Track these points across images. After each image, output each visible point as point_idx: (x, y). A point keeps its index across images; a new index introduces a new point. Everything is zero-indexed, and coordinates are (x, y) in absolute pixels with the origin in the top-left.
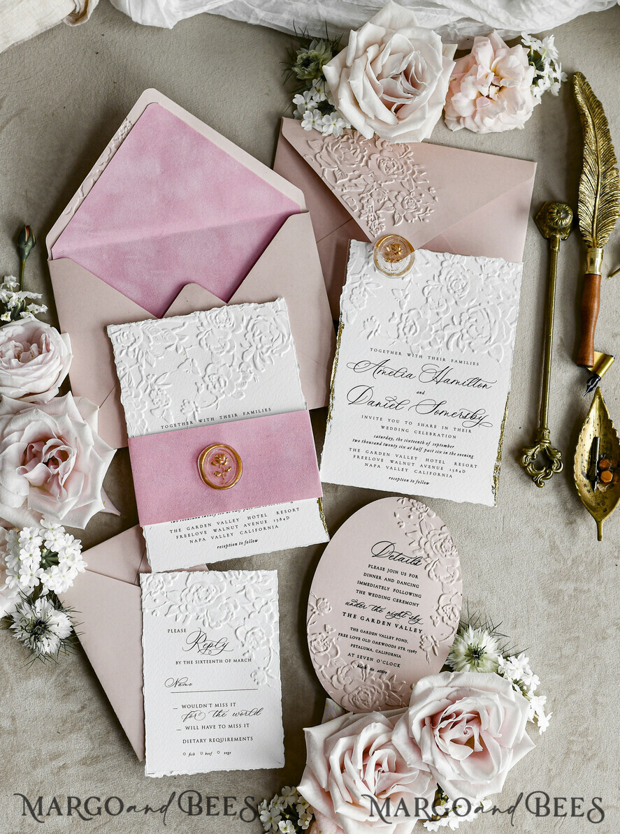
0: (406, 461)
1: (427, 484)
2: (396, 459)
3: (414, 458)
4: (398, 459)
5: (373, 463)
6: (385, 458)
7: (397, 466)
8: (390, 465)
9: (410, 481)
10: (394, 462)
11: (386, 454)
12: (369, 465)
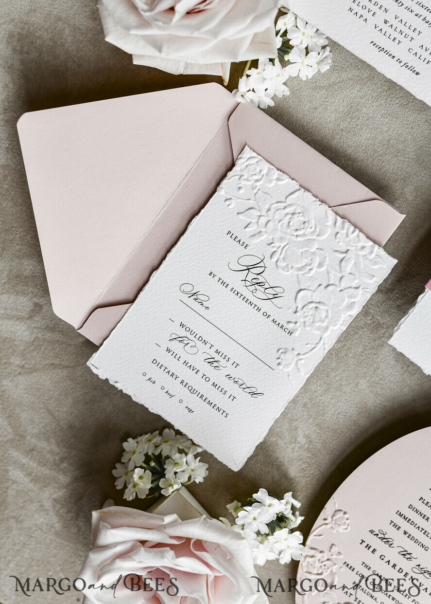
0: (406, 30)
1: (417, 74)
2: (392, 21)
3: (417, 32)
4: (396, 23)
5: (361, 12)
6: (380, 13)
7: (390, 31)
8: (381, 25)
9: (396, 59)
10: (389, 24)
11: (383, 9)
12: (354, 12)
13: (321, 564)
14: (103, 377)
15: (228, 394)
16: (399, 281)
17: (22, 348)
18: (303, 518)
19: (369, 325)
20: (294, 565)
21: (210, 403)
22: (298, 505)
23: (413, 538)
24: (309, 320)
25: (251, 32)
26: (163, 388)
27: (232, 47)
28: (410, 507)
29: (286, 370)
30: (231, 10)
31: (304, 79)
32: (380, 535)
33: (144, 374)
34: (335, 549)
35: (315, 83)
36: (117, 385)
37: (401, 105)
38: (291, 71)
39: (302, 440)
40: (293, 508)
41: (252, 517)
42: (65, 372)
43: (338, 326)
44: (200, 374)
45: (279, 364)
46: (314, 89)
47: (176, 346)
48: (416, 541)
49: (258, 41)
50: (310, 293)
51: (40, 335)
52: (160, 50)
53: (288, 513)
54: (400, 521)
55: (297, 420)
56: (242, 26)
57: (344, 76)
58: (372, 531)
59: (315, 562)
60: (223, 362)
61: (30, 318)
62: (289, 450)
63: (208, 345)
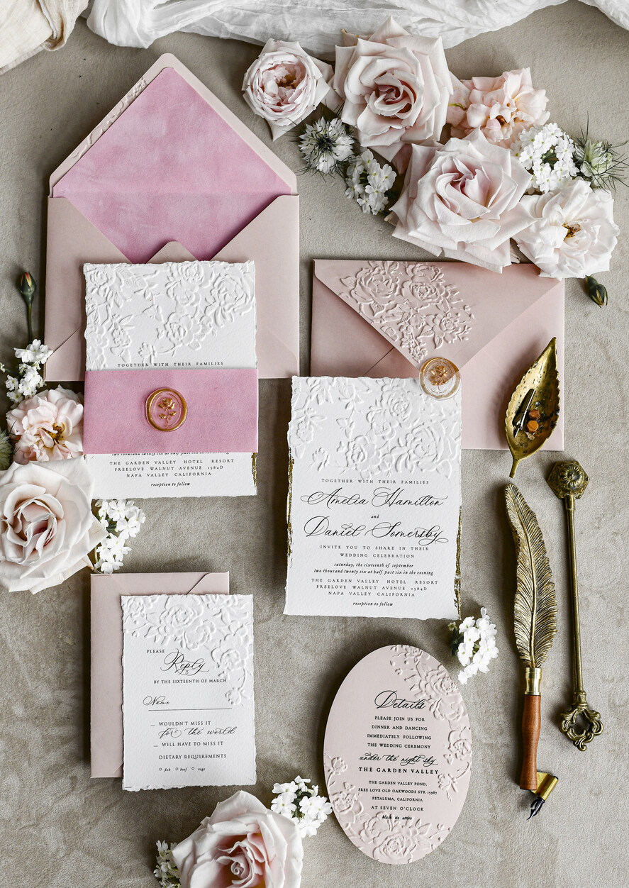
13: (345, 801)
14: (137, 790)
15: (217, 743)
16: (273, 607)
17: (81, 812)
18: (317, 787)
19: (275, 644)
20: (332, 816)
21: (210, 757)
22: (308, 781)
23: (388, 745)
24: (229, 665)
25: (86, 531)
26: (177, 769)
27: (81, 546)
28: (373, 727)
29: (238, 703)
30: (67, 528)
31: (135, 536)
32: (368, 757)
33: (160, 769)
34: (347, 785)
35: (144, 532)
36: (149, 788)
37: (201, 509)
38: (124, 537)
39: (286, 741)
40: (306, 784)
41: (281, 804)
42: (118, 807)
43: (248, 656)
44: (192, 744)
45: (232, 703)
46: (146, 534)
47: (167, 739)
48: (391, 746)
49: (94, 533)
50: (218, 650)
51: (87, 795)
52: (44, 577)
53: (304, 789)
54: (373, 740)
55: (274, 731)
56: (78, 532)
57: (157, 515)
58: (361, 758)
59: (341, 802)
60: (200, 727)
61: (73, 789)
62: (283, 753)
63: (184, 724)
